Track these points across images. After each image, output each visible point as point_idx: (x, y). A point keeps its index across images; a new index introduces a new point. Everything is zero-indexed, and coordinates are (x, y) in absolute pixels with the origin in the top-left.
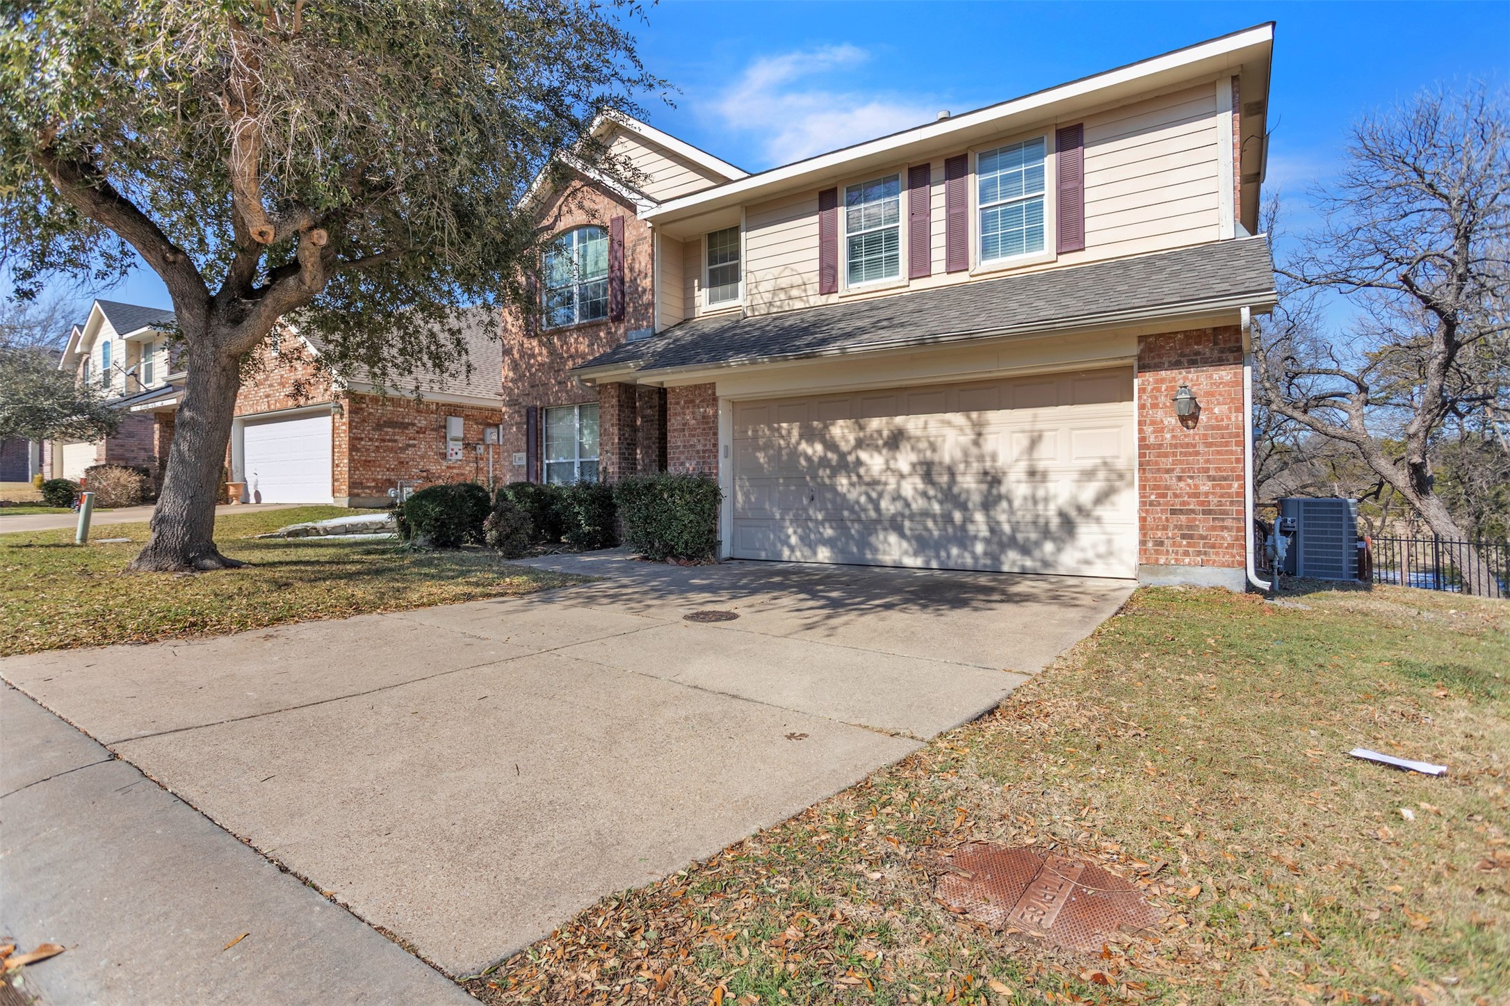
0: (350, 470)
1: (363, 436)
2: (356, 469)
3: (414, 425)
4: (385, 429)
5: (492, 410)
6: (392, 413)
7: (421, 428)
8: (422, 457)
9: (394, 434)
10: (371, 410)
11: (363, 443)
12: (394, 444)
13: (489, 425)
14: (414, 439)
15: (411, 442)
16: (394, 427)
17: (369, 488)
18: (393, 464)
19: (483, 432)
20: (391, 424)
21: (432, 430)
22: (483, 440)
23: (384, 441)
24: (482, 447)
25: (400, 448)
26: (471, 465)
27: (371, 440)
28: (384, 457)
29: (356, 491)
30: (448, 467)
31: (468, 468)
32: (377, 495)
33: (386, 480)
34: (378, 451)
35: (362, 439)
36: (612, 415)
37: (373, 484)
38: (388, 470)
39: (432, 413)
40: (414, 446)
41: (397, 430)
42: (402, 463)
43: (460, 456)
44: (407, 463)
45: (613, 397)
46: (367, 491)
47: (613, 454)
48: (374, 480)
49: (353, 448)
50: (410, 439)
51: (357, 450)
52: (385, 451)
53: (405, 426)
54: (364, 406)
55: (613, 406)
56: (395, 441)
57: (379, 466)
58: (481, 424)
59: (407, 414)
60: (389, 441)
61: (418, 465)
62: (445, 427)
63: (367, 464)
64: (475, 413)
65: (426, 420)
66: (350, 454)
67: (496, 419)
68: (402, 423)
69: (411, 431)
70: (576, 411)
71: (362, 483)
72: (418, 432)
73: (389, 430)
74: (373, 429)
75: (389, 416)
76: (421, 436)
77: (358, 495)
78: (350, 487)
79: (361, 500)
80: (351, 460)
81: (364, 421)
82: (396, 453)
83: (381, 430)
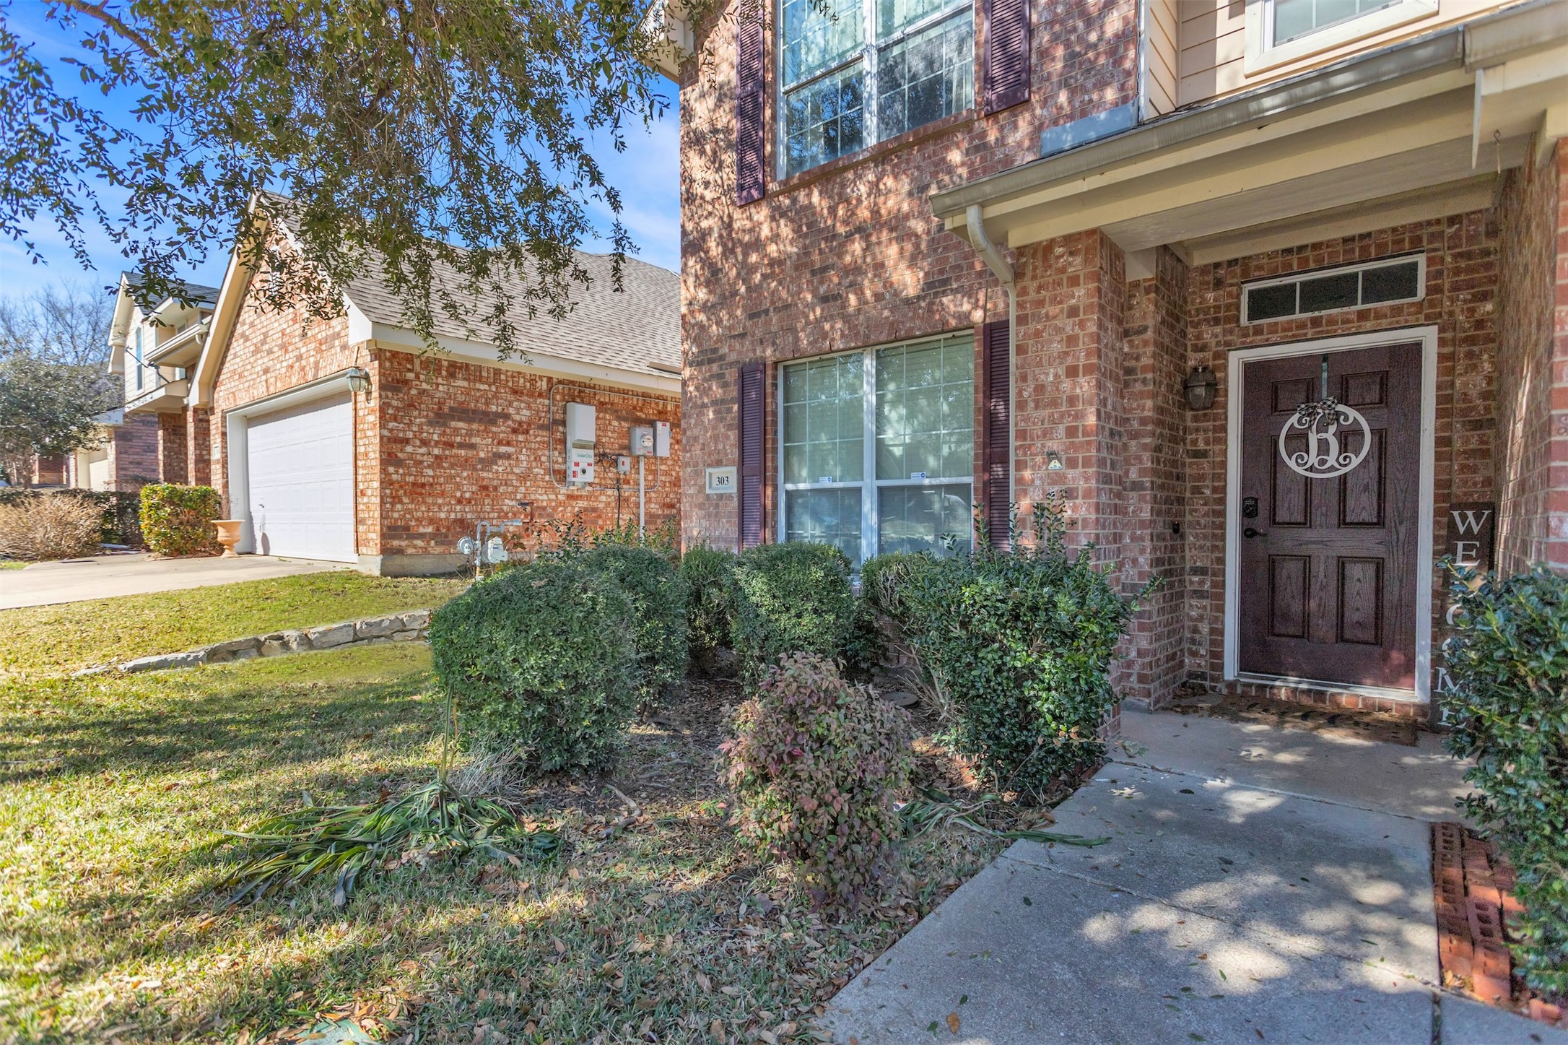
0: (382, 503)
1: (410, 435)
2: (396, 499)
3: (506, 417)
4: (453, 424)
5: (644, 395)
6: (467, 392)
7: (520, 423)
8: (523, 478)
9: (470, 433)
10: (424, 386)
11: (409, 449)
12: (471, 453)
13: (639, 422)
14: (508, 444)
15: (503, 449)
16: (470, 421)
17: (421, 536)
18: (468, 491)
19: (629, 434)
20: (463, 413)
21: (541, 427)
22: (628, 448)
23: (450, 445)
24: (627, 461)
25: (481, 460)
26: (610, 492)
27: (424, 443)
28: (451, 477)
29: (396, 543)
30: (570, 497)
31: (603, 498)
32: (439, 550)
33: (455, 521)
34: (440, 466)
35: (406, 441)
36: (1072, 340)
37: (430, 529)
38: (459, 502)
39: (540, 395)
40: (508, 456)
41: (475, 426)
42: (485, 488)
43: (590, 477)
44: (496, 489)
45: (1074, 281)
46: (419, 543)
47: (1072, 463)
48: (431, 521)
49: (389, 459)
50: (500, 443)
51: (399, 463)
52: (452, 466)
53: (489, 419)
54: (411, 376)
55: (1073, 312)
56: (472, 446)
57: (443, 494)
58: (625, 419)
59: (495, 396)
60: (461, 446)
61: (515, 493)
62: (563, 423)
63: (418, 490)
64: (616, 398)
65: (529, 408)
66: (383, 471)
67: (650, 412)
68: (486, 414)
69: (501, 429)
70: (869, 364)
71: (407, 528)
72: (515, 431)
73: (461, 425)
74: (430, 423)
75: (461, 398)
76: (521, 438)
77: (400, 551)
78: (383, 536)
79: (406, 561)
80: (386, 482)
81: (411, 405)
82: (475, 469)
83: (445, 425)
